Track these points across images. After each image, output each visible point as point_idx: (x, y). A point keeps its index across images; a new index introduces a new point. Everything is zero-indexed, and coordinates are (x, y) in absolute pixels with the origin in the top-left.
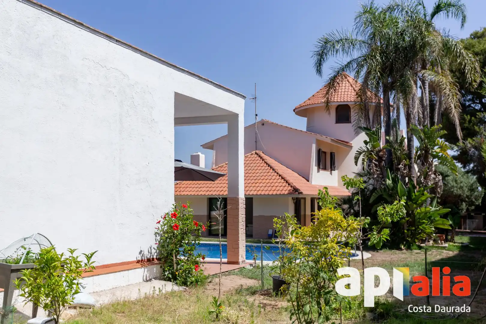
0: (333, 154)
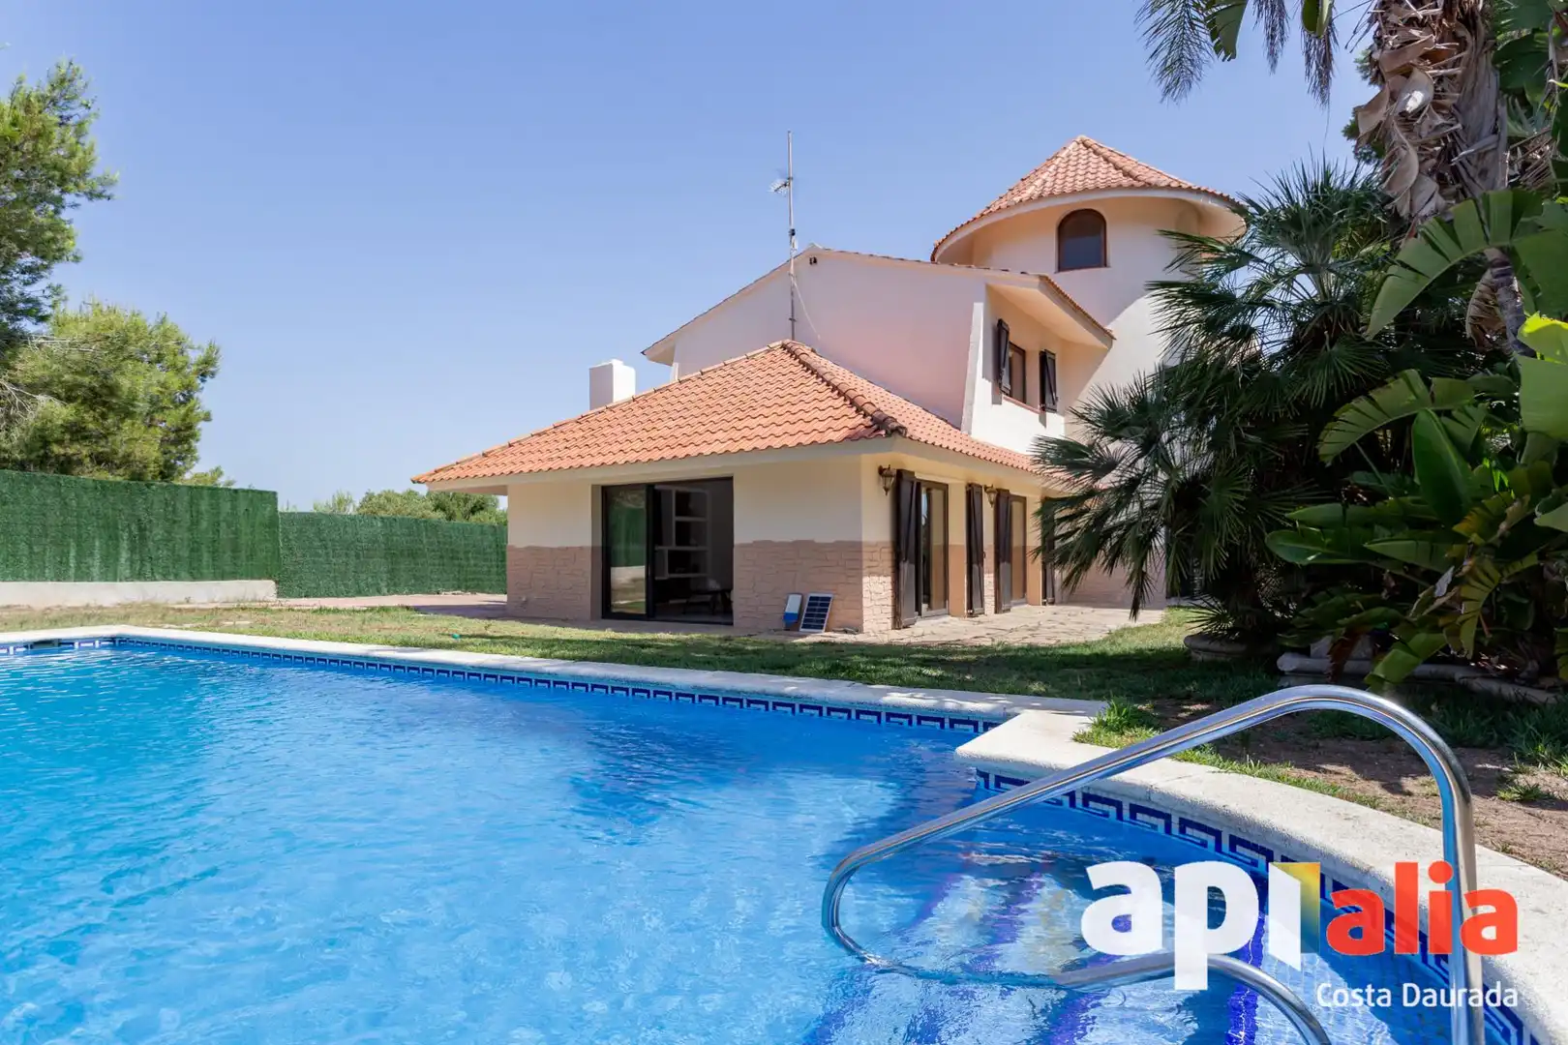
0: (1049, 356)
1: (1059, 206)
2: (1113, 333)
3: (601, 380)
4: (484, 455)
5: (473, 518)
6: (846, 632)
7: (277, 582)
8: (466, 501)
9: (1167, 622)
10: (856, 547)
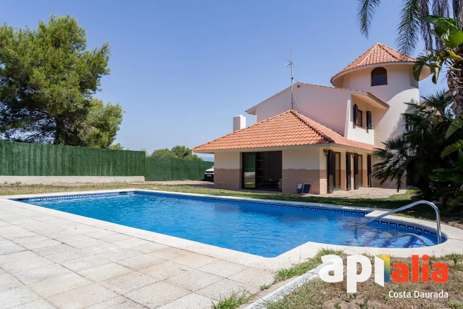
0: (369, 112)
1: (372, 68)
2: (389, 105)
3: (237, 121)
4: (209, 143)
5: (185, 157)
6: (315, 194)
7: (145, 177)
8: (183, 152)
9: (407, 193)
10: (318, 171)
